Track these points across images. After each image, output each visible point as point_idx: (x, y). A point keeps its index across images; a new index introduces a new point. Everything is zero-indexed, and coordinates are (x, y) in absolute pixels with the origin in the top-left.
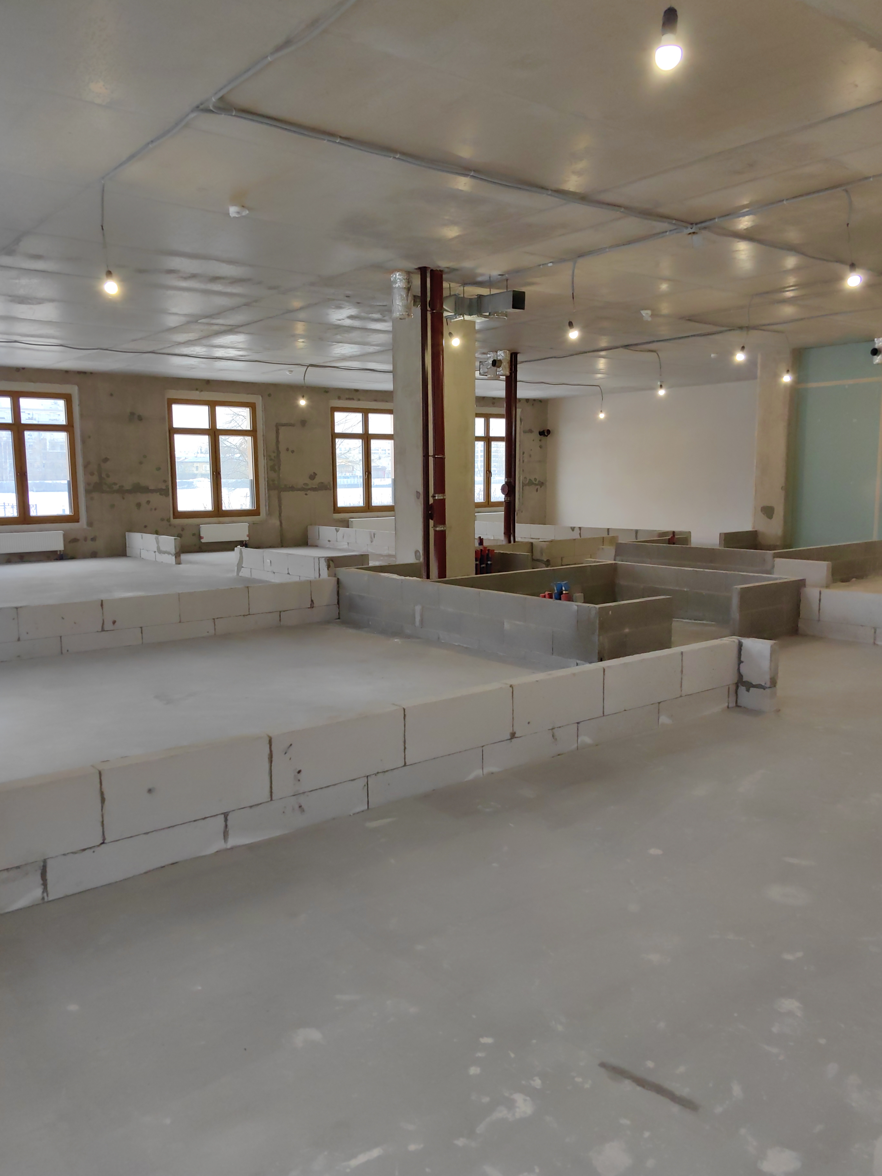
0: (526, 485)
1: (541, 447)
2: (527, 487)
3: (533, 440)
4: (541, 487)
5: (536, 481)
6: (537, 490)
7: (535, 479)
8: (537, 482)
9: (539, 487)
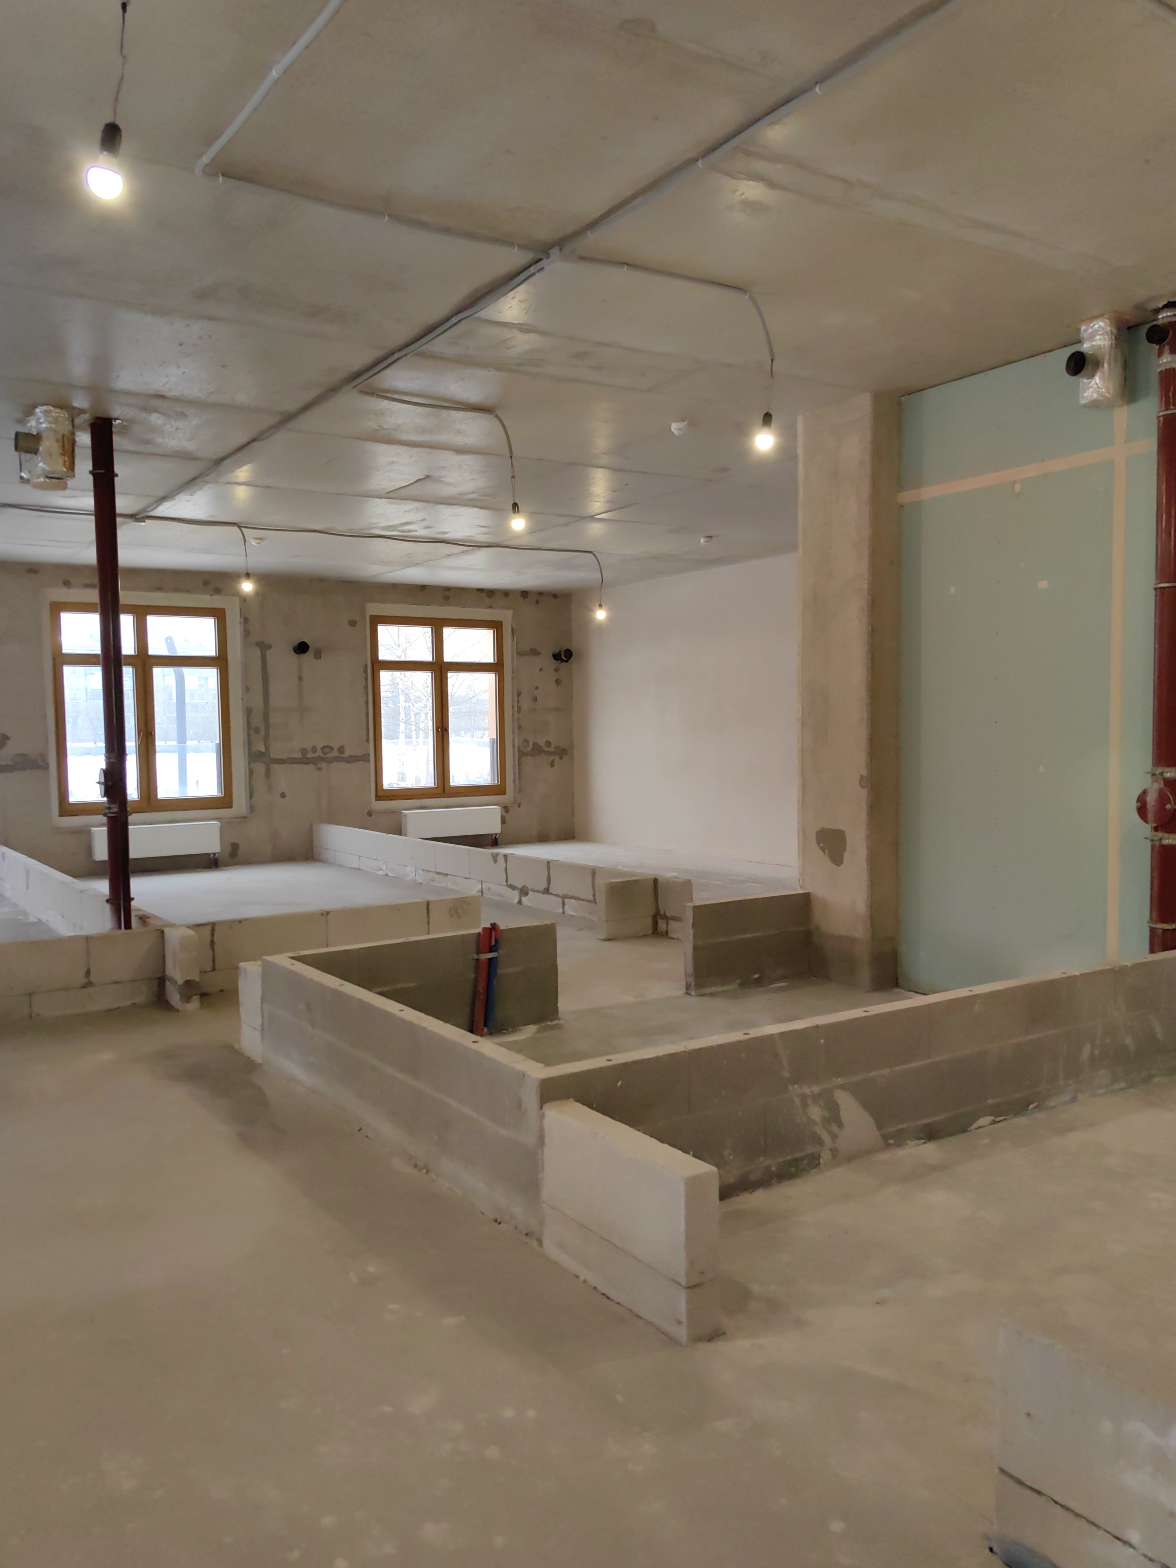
0: (526, 754)
1: (558, 682)
2: (530, 759)
3: (541, 670)
4: (561, 758)
5: (549, 747)
6: (552, 764)
7: (548, 744)
8: (552, 749)
9: (557, 758)
